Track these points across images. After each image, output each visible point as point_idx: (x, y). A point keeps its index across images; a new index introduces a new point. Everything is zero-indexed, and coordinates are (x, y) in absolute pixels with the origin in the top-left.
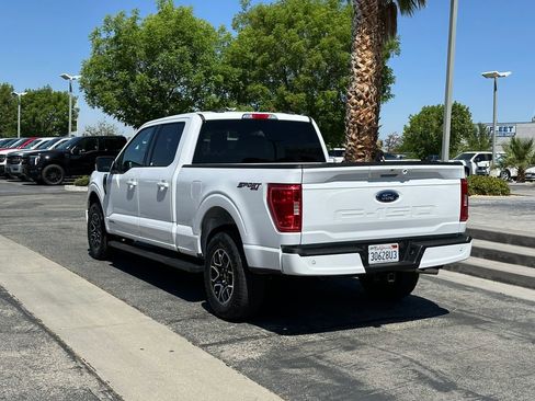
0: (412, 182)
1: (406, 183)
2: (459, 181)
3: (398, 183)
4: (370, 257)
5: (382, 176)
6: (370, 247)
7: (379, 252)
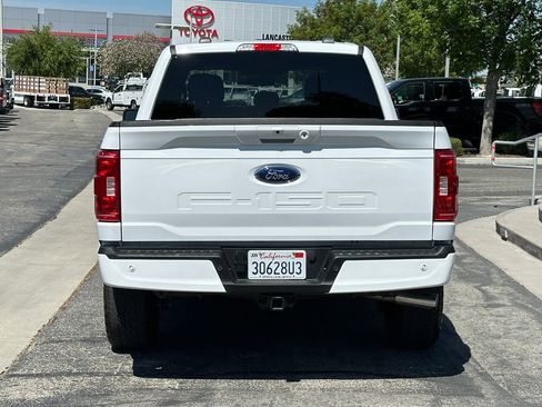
0: (326, 152)
1: (314, 154)
2: (431, 154)
3: (300, 154)
4: (251, 268)
5: (263, 141)
6: (250, 252)
7: (267, 262)
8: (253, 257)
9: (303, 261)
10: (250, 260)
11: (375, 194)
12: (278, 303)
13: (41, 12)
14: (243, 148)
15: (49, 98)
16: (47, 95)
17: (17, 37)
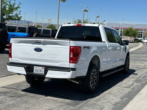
1: (45, 46)
2: (69, 47)
3: (42, 46)
4: (34, 70)
5: (36, 42)
6: (34, 67)
7: (37, 69)
8: (35, 68)
9: (44, 69)
10: (34, 68)
11: (57, 56)
12: (36, 78)
13: (134, 24)
14: (32, 44)
15: (130, 41)
16: (129, 40)
17: (125, 29)
